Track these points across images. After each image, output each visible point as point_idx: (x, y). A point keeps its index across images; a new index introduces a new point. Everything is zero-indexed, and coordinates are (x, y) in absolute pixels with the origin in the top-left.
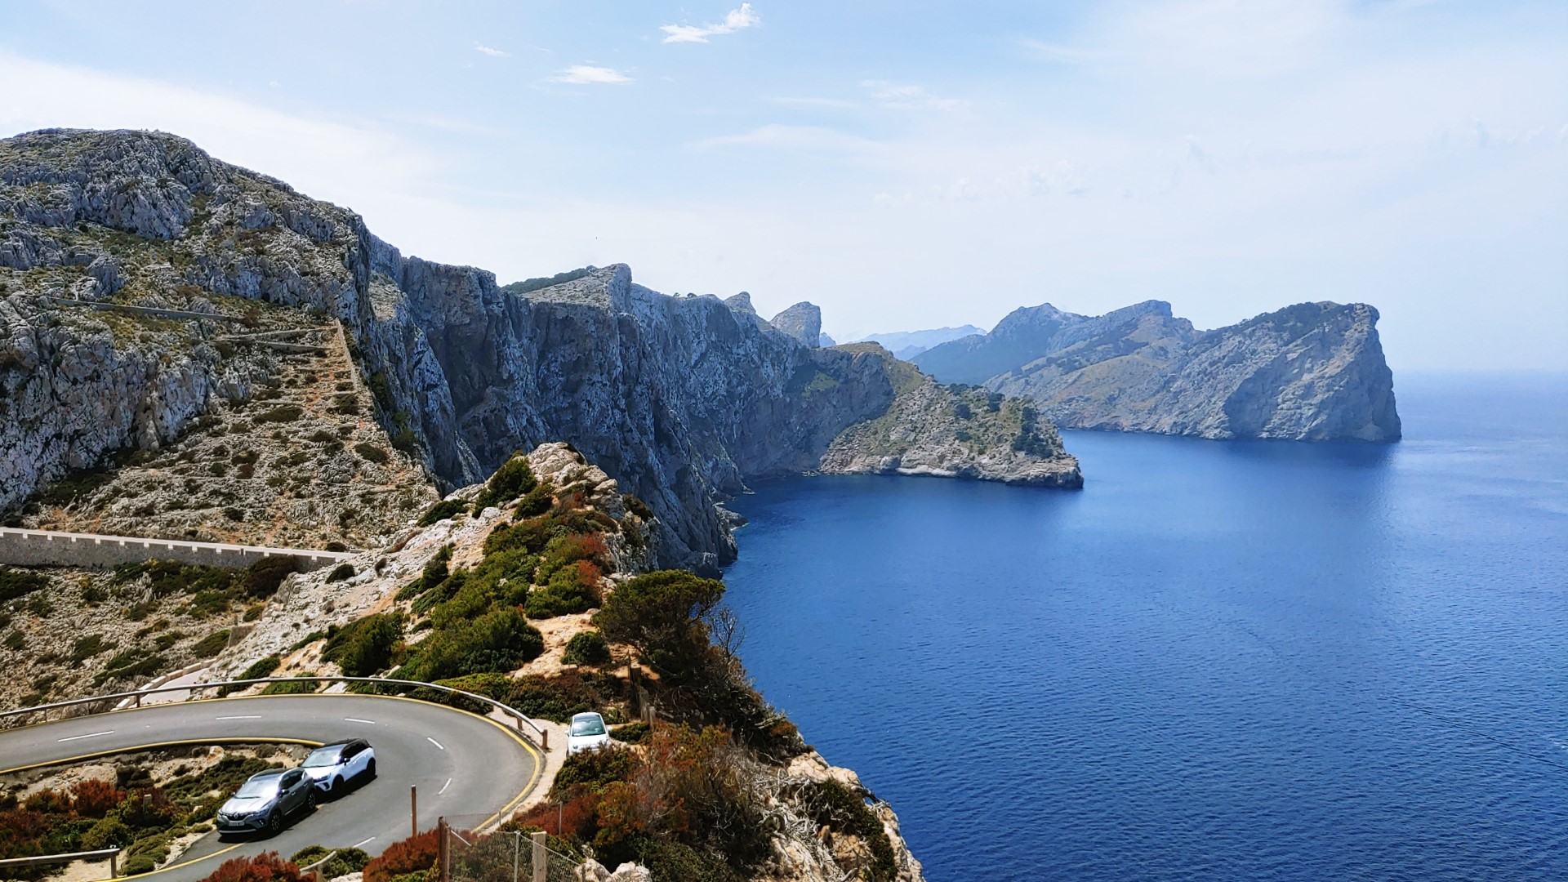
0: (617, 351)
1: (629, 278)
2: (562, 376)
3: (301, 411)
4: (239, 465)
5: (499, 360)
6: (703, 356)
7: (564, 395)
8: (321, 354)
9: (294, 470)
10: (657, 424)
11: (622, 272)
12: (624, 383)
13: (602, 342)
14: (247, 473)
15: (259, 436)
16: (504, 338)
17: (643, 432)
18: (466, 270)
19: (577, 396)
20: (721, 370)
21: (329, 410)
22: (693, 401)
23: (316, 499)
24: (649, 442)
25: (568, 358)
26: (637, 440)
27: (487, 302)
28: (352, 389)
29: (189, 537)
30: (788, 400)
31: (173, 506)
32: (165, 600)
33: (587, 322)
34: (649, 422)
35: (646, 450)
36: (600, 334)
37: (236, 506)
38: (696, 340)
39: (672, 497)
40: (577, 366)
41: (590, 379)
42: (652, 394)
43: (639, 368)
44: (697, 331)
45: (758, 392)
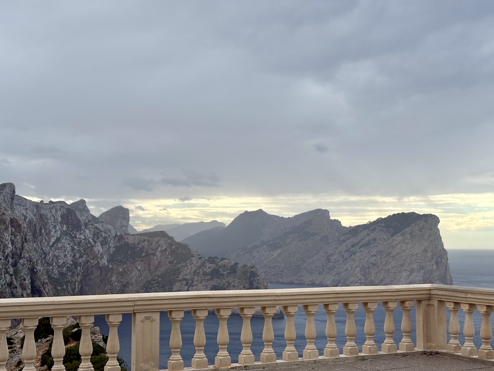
0: (8, 238)
1: (14, 192)
6: (58, 240)
11: (10, 187)
12: (12, 258)
20: (69, 249)
22: (51, 267)
30: (110, 266)
34: (28, 282)
38: (54, 230)
42: (30, 264)
43: (22, 249)
44: (54, 224)
45: (92, 261)
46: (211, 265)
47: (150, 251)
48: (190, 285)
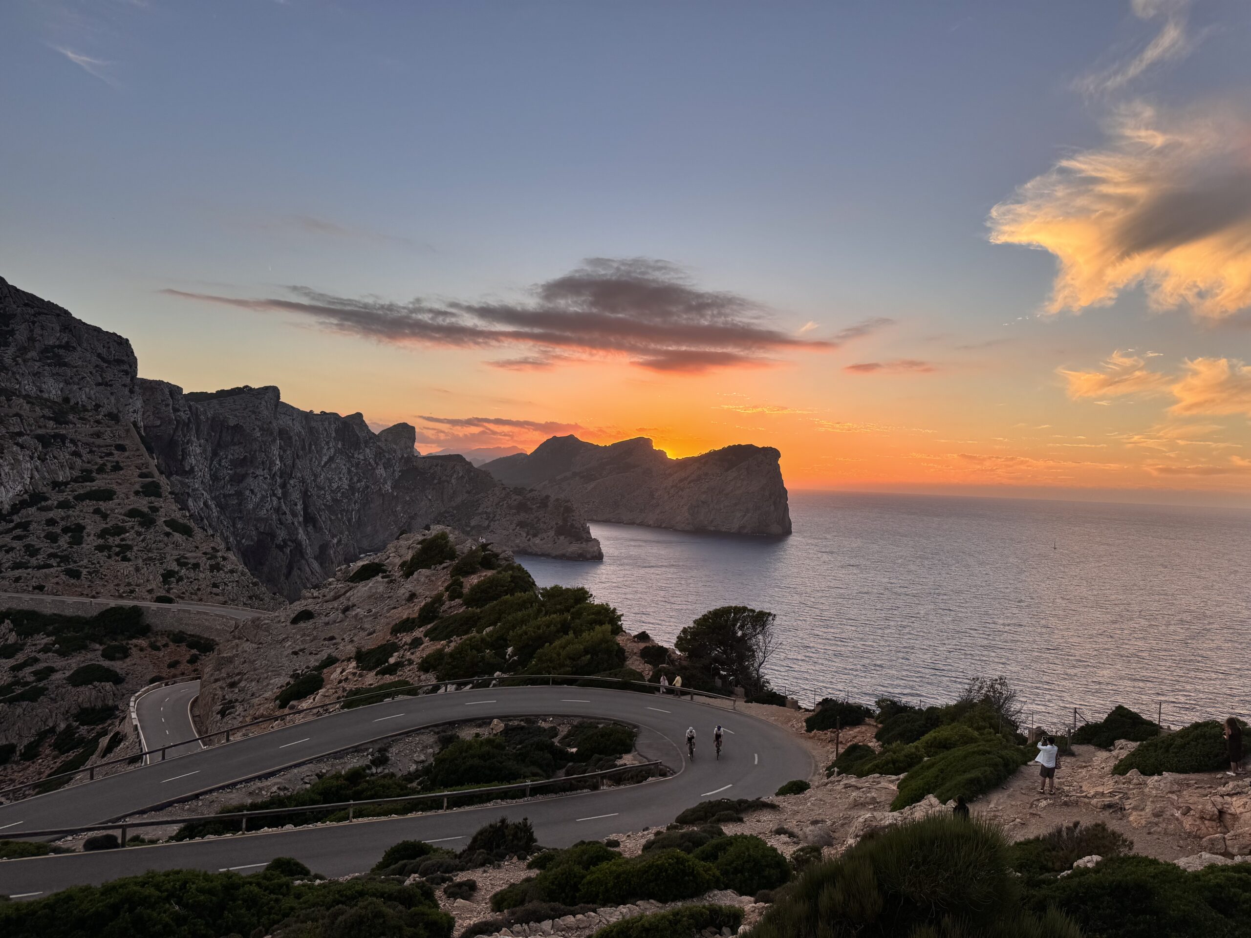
0: (276, 452)
1: (279, 397)
2: (231, 469)
3: (115, 493)
4: (70, 534)
5: (183, 456)
6: (331, 459)
7: (231, 485)
8: (121, 448)
9: (117, 540)
10: (305, 509)
11: (273, 391)
12: (281, 477)
13: (265, 445)
14: (77, 541)
15: (81, 511)
16: (188, 438)
17: (294, 514)
18: (160, 383)
19: (241, 485)
20: (345, 471)
21: (137, 493)
22: (323, 492)
23: (140, 561)
24: (299, 523)
25: (237, 456)
26: (289, 521)
27: (176, 410)
28: (153, 477)
29: (37, 591)
30: (395, 494)
31: (16, 566)
32: (29, 641)
33: (254, 429)
34: (299, 507)
35: (297, 529)
36: (264, 439)
37: (71, 566)
38: (326, 447)
39: (316, 565)
40: (243, 462)
41: (253, 473)
42: (303, 486)
43: (293, 467)
44: (327, 440)
45: (373, 487)
46: (517, 497)
47: (444, 478)
48: (492, 520)
